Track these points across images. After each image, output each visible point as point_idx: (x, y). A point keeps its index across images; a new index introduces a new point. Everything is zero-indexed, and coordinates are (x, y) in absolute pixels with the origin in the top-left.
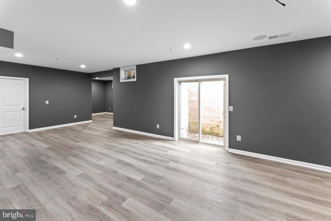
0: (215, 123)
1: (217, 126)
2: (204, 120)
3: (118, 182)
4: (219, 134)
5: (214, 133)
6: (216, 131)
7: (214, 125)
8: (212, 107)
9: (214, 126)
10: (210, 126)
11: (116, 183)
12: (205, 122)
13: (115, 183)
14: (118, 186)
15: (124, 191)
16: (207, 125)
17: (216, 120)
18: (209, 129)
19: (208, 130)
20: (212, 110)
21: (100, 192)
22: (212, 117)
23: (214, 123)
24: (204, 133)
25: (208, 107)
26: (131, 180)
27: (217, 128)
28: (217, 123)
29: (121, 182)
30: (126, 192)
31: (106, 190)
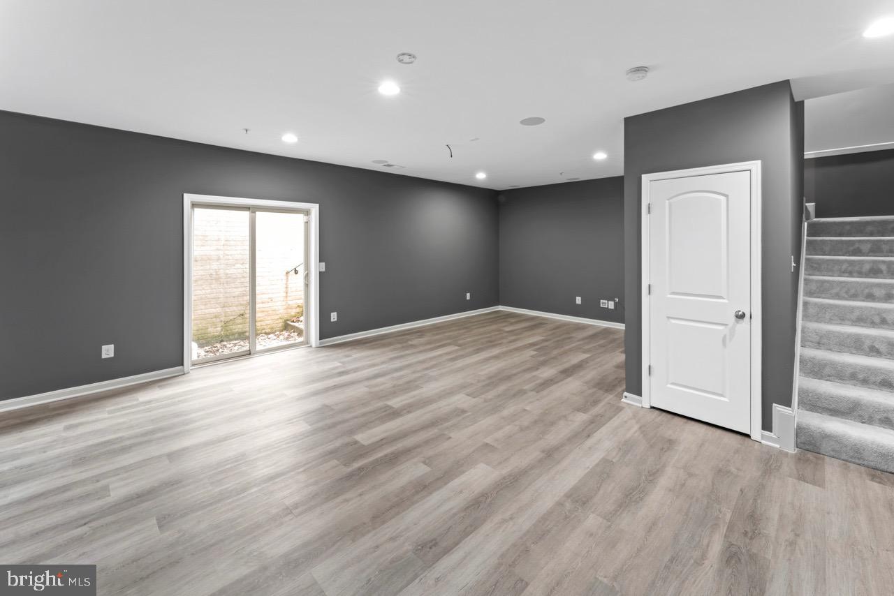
0: (235, 309)
1: (239, 316)
2: (203, 307)
4: (245, 332)
5: (233, 334)
6: (238, 328)
7: (232, 315)
8: (228, 272)
9: (232, 318)
10: (222, 319)
12: (207, 311)
16: (214, 319)
17: (237, 303)
18: (219, 329)
19: (216, 331)
20: (229, 280)
22: (228, 295)
23: (232, 309)
24: (204, 342)
25: (216, 272)
27: (240, 320)
28: (240, 308)
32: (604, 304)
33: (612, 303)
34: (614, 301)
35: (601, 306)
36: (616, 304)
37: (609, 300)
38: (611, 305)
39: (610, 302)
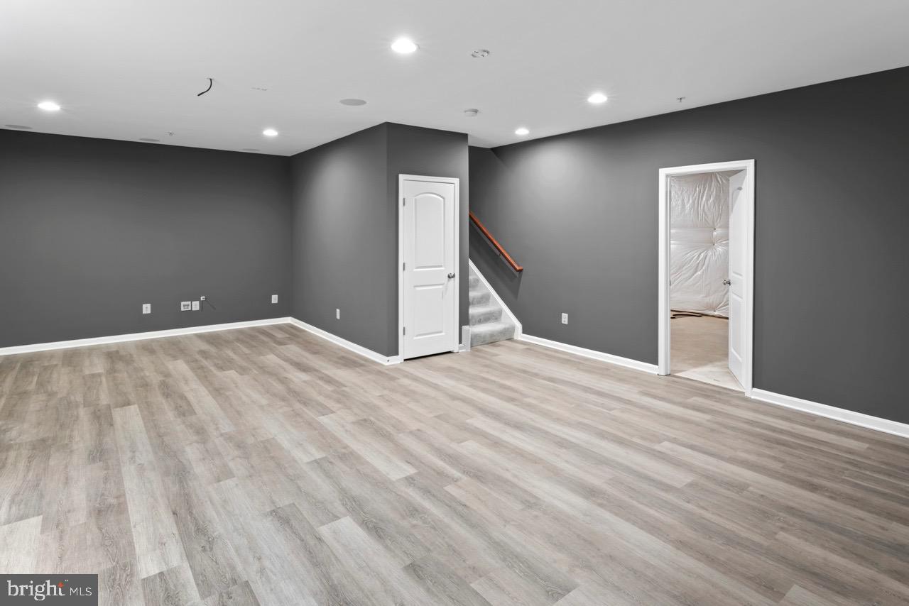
3: (414, 526)
11: (419, 522)
13: (424, 523)
14: (417, 511)
15: (403, 494)
21: (465, 505)
26: (372, 522)
29: (405, 523)
30: (399, 493)
31: (450, 507)
32: (185, 306)
33: (198, 302)
34: (199, 299)
35: (182, 309)
36: (202, 304)
37: (192, 300)
38: (196, 306)
39: (193, 303)
